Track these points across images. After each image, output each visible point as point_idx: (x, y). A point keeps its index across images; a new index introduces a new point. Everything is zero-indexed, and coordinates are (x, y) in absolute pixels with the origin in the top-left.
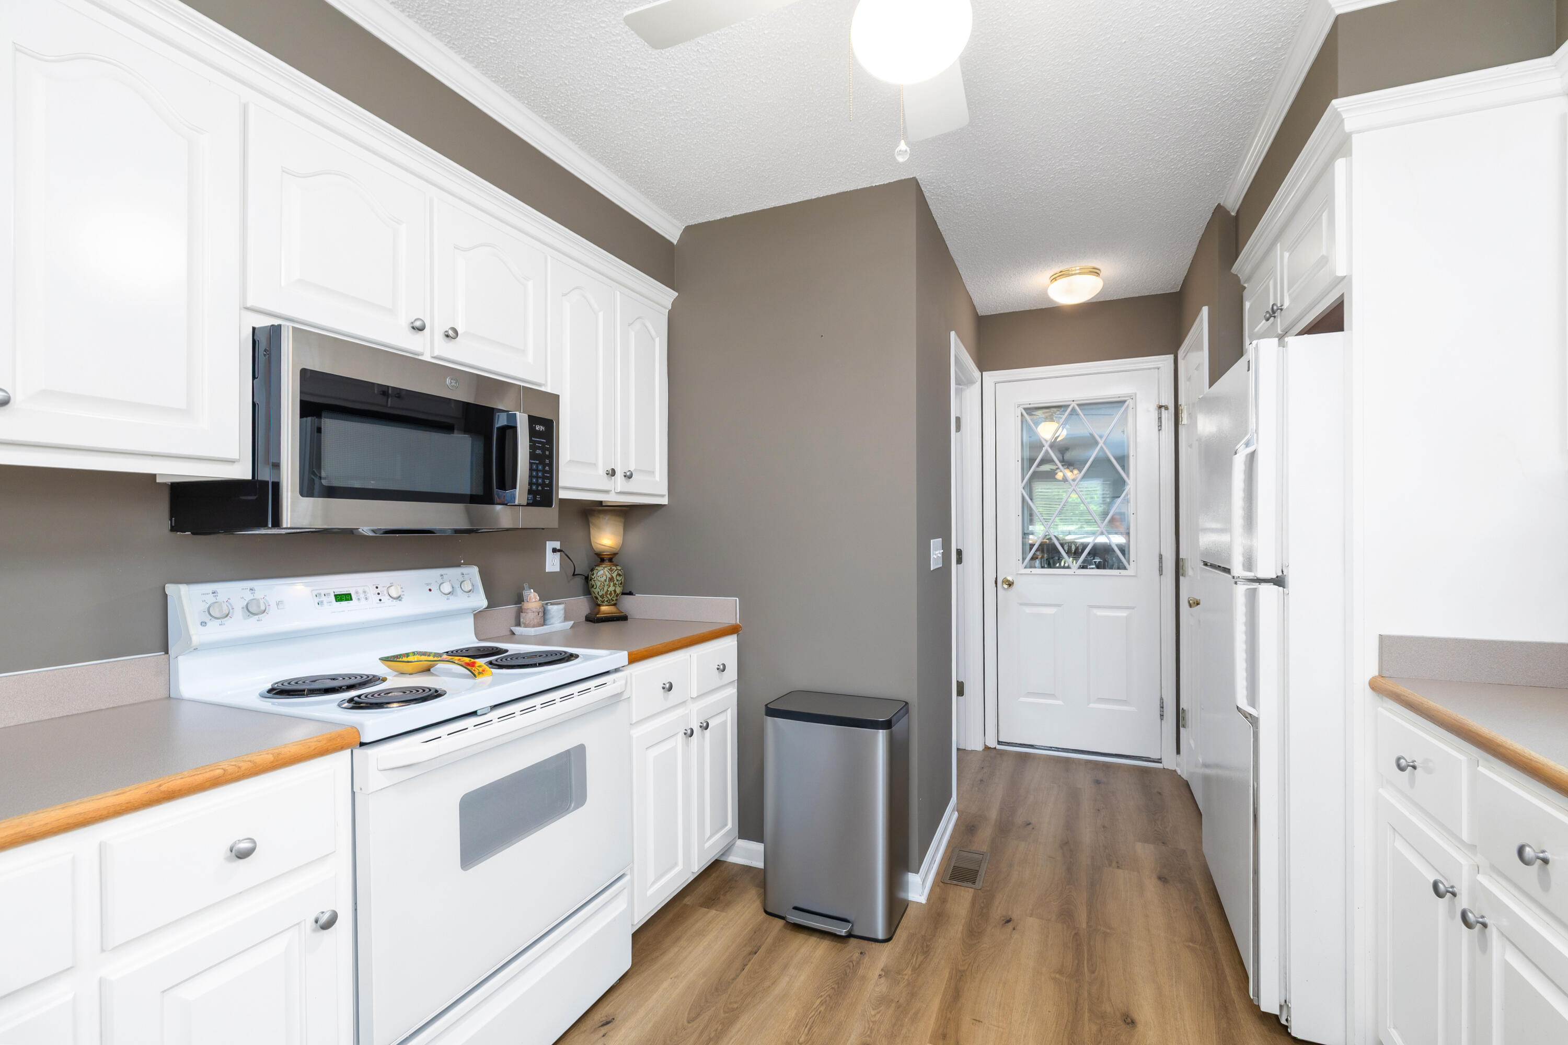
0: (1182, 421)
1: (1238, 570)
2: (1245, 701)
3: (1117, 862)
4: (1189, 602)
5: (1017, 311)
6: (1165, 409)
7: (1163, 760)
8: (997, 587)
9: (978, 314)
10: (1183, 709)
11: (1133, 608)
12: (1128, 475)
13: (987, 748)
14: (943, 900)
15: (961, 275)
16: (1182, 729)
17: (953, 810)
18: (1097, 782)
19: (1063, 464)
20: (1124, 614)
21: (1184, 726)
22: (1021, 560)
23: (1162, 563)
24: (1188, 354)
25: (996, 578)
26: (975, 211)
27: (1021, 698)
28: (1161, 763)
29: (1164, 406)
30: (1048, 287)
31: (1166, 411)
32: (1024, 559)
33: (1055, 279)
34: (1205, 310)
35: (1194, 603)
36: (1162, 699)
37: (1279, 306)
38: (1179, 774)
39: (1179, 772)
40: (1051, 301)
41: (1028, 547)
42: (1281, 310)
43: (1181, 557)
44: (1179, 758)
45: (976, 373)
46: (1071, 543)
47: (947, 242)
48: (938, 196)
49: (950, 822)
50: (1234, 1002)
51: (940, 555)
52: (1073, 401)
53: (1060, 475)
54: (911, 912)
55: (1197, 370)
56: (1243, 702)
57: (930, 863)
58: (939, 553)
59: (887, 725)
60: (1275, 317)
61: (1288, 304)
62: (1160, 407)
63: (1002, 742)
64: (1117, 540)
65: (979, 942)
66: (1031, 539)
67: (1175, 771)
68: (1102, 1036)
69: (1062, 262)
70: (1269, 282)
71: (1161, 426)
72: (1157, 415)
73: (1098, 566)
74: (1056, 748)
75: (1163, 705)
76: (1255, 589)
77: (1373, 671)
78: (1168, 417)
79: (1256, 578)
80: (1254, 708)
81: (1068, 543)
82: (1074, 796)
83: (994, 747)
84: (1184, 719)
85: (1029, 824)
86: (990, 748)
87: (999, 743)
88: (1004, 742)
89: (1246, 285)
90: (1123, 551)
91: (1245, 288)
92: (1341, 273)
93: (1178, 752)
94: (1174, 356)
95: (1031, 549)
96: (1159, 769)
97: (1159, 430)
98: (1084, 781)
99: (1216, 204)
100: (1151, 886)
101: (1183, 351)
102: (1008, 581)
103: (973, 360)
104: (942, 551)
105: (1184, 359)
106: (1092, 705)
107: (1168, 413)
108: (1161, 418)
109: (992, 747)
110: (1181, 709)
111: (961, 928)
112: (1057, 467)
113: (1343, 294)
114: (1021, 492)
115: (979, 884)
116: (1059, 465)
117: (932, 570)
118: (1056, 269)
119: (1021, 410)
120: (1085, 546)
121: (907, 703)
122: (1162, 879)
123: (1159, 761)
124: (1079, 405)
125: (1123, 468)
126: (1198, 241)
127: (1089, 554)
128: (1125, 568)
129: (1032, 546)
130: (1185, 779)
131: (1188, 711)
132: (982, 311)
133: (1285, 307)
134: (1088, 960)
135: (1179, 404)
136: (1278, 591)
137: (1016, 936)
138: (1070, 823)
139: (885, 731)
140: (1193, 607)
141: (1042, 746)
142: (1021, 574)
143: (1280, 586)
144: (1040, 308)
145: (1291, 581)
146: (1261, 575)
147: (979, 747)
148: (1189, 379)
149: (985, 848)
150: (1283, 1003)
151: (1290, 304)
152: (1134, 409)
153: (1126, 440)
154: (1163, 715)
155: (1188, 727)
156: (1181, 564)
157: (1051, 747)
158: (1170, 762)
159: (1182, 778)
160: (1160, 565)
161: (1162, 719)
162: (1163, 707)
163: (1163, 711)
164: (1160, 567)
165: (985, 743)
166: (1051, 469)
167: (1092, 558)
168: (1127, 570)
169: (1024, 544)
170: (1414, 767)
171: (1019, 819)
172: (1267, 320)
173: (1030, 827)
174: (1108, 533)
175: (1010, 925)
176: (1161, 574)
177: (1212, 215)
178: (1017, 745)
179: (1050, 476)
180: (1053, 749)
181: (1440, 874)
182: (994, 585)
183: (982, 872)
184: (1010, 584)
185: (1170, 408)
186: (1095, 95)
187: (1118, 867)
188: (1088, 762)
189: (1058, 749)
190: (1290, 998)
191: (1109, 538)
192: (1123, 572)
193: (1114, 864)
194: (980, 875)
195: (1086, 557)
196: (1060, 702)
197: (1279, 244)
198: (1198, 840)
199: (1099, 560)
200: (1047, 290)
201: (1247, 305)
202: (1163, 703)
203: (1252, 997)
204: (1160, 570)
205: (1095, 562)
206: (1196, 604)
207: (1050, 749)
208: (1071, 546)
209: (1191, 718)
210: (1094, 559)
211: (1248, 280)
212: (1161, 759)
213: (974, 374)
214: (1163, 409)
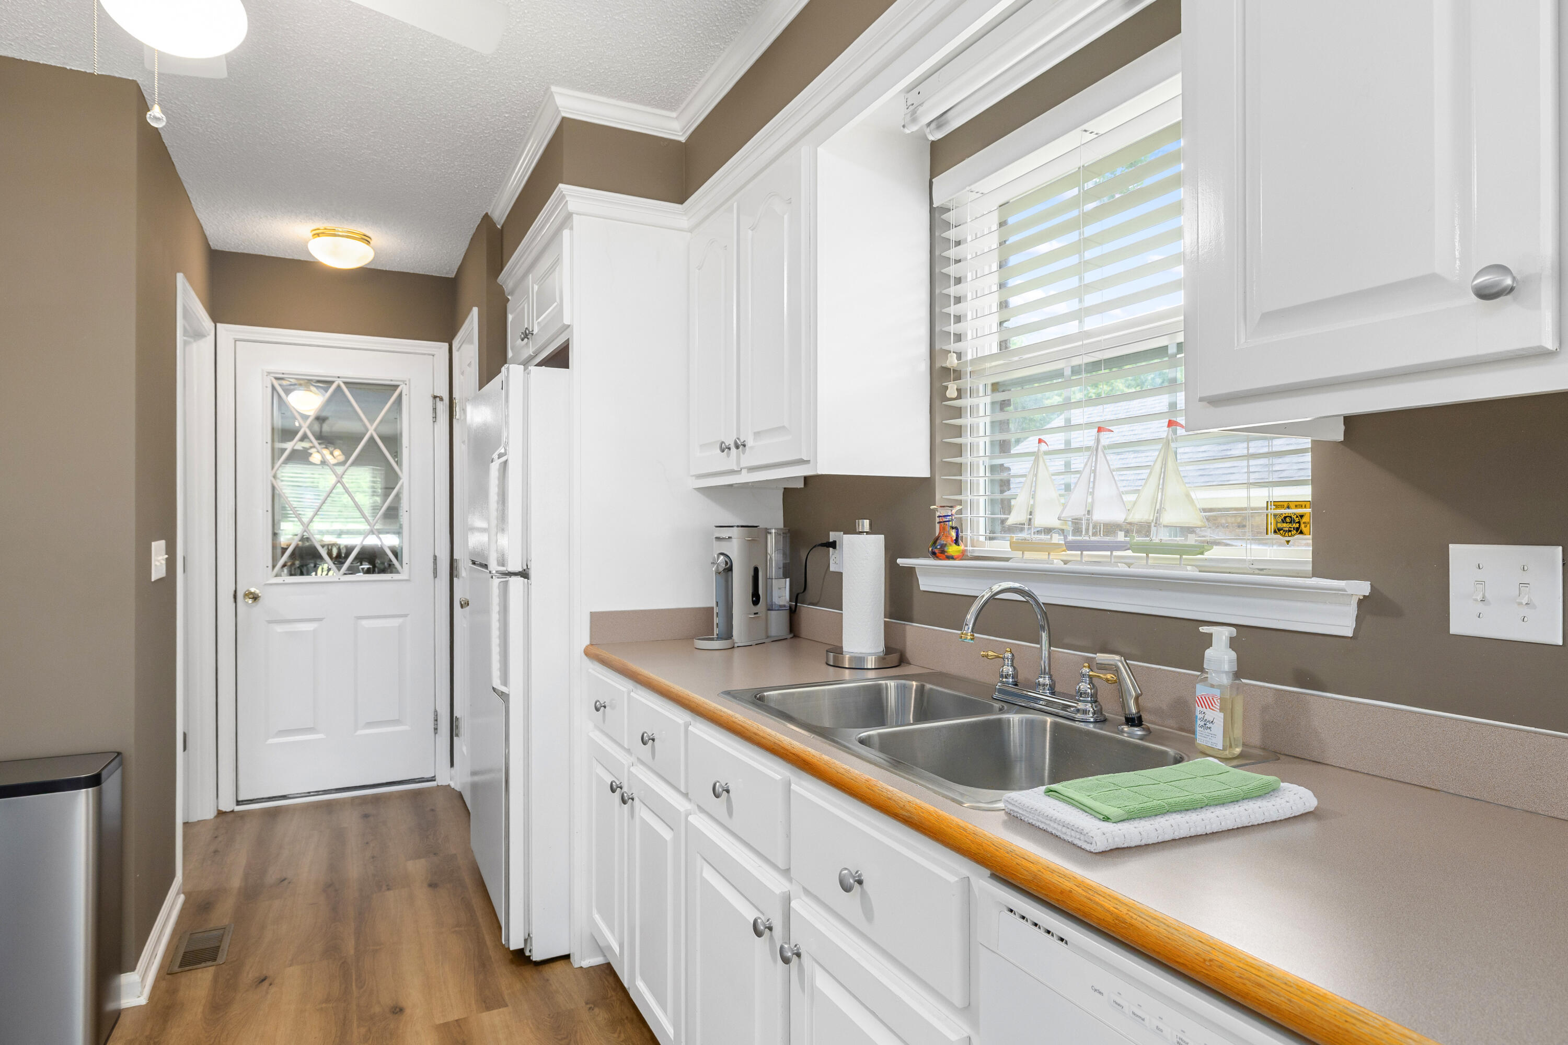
0: (456, 415)
1: (494, 566)
2: (499, 681)
3: (387, 886)
4: (461, 602)
5: (267, 255)
6: (440, 400)
7: (437, 777)
8: (235, 602)
9: (210, 247)
10: (456, 717)
11: (406, 616)
12: (401, 470)
13: (220, 813)
14: (172, 991)
15: (191, 200)
16: (455, 738)
17: (178, 894)
18: (366, 816)
19: (320, 441)
20: (396, 622)
21: (457, 735)
22: (270, 566)
23: (436, 565)
24: (463, 345)
25: (235, 591)
26: (218, 139)
27: (270, 740)
28: (435, 780)
29: (439, 397)
30: (309, 241)
31: (442, 402)
32: (274, 567)
33: (318, 235)
34: (475, 310)
35: (465, 603)
36: (436, 711)
37: (531, 330)
38: (452, 787)
39: (453, 785)
40: (313, 257)
41: (279, 551)
42: (532, 334)
43: (455, 557)
44: (453, 771)
45: (207, 323)
46: (333, 545)
47: (173, 159)
48: (167, 109)
49: (174, 906)
50: (491, 958)
51: (164, 562)
52: (339, 377)
53: (316, 458)
54: (125, 1021)
55: (470, 367)
56: (497, 683)
57: (151, 958)
58: (163, 559)
59: (94, 781)
60: (528, 338)
61: (537, 331)
62: (435, 397)
63: (242, 801)
64: (389, 541)
65: (226, 1013)
66: (283, 540)
67: (449, 785)
68: (370, 1033)
69: (326, 219)
70: (524, 305)
71: (436, 417)
72: (432, 405)
73: (368, 571)
74: (316, 792)
75: (437, 718)
76: (507, 581)
77: (586, 641)
78: (443, 408)
79: (507, 572)
80: (507, 687)
81: (328, 545)
82: (339, 836)
83: (231, 810)
84: (457, 727)
85: (285, 879)
86: (225, 812)
87: (239, 803)
88: (245, 801)
89: (509, 297)
90: (396, 554)
91: (508, 300)
92: (567, 321)
93: (452, 765)
94: (449, 345)
95: (283, 553)
96: (432, 788)
97: (434, 422)
98: (351, 821)
99: (485, 213)
100: (422, 894)
101: (458, 341)
102: (251, 593)
103: (203, 304)
104: (167, 556)
105: (458, 351)
106: (360, 732)
107: (443, 404)
108: (436, 409)
109: (228, 810)
110: (454, 717)
111: (200, 1009)
112: (311, 445)
113: (568, 339)
114: (271, 481)
115: (220, 960)
116: (316, 442)
117: (153, 580)
118: (321, 225)
119: (269, 380)
120: (349, 550)
121: (119, 754)
122: (433, 885)
123: (433, 779)
124: (345, 383)
125: (397, 462)
126: (470, 238)
127: (356, 558)
128: (398, 572)
129: (284, 550)
130: (458, 790)
131: (461, 718)
132: (215, 244)
133: (535, 332)
134: (356, 980)
135: (454, 397)
136: (524, 582)
137: (273, 989)
138: (335, 865)
139: (90, 789)
140: (465, 607)
141: (297, 794)
142: (271, 584)
143: (525, 578)
144: (298, 259)
145: (533, 574)
146: (511, 569)
147: (210, 814)
148: (463, 373)
149: (226, 921)
150: (527, 937)
151: (538, 332)
152: (408, 395)
153: (399, 432)
154: (437, 729)
155: (461, 735)
156: (455, 565)
157: (309, 793)
158: (444, 779)
159: (456, 791)
160: (434, 566)
161: (436, 733)
162: (437, 720)
163: (437, 724)
164: (434, 569)
165: (217, 807)
166: (303, 448)
167: (359, 564)
168: (400, 573)
169: (274, 547)
170: (605, 707)
171: (272, 876)
172: (523, 340)
173: (286, 882)
174: (379, 532)
175: (266, 983)
176: (435, 576)
177: (481, 221)
178: (264, 800)
179: (300, 457)
180: (312, 794)
181: (614, 776)
182: (232, 600)
183: (225, 945)
184: (255, 598)
185: (444, 398)
186: (367, 87)
187: (388, 889)
188: (353, 799)
189: (318, 793)
190: (532, 931)
191: (380, 538)
192: (395, 576)
193: (384, 888)
194: (222, 950)
195: (352, 563)
196: (321, 736)
197: (530, 275)
198: (467, 841)
199: (368, 566)
200: (308, 242)
201: (510, 317)
202: (437, 715)
203: (504, 943)
204: (434, 573)
205: (363, 569)
206: (467, 604)
207: (309, 794)
208: (331, 549)
209: (465, 727)
210: (361, 565)
211: (512, 293)
212: (435, 776)
213: (203, 323)
214: (438, 399)
